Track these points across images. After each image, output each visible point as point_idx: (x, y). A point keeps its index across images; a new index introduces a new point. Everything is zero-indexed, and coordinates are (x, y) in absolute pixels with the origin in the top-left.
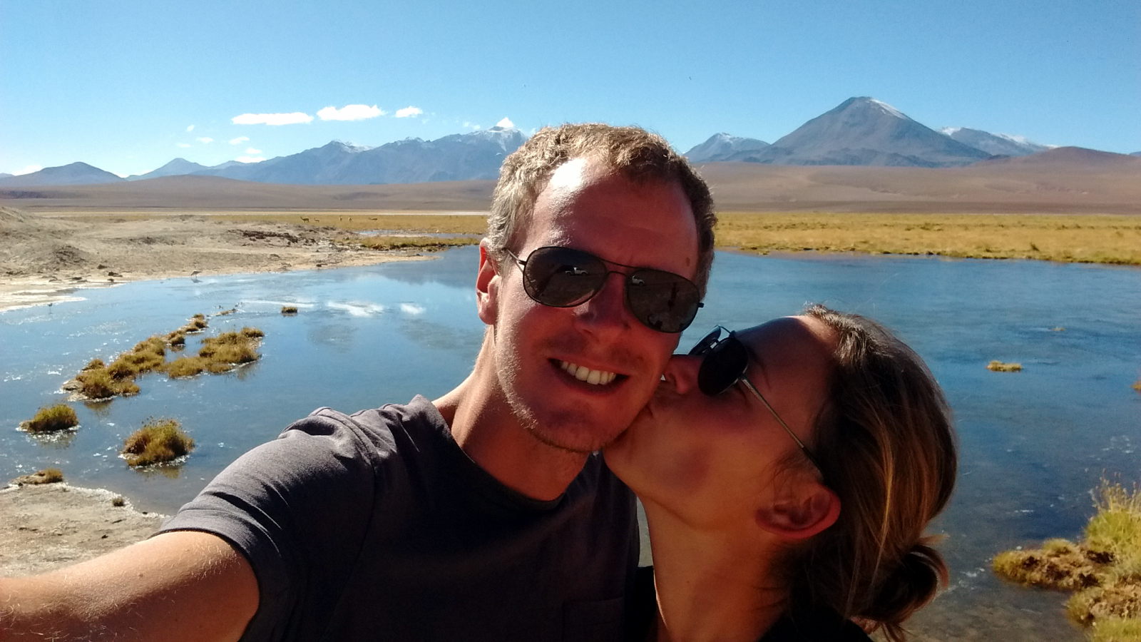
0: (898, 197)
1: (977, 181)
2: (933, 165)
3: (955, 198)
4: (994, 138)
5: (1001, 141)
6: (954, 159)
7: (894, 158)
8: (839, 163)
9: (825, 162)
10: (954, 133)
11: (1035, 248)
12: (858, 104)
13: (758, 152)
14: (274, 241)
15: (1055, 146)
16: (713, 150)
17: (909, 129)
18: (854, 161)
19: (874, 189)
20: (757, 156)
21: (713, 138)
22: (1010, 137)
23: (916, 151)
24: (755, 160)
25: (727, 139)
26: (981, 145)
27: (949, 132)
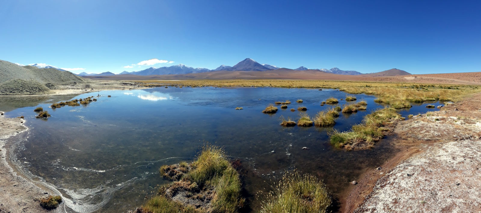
0: (255, 77)
1: (268, 74)
2: (261, 71)
3: (265, 77)
4: (271, 66)
5: (272, 67)
6: (264, 70)
7: (254, 70)
8: (245, 70)
9: (242, 70)
10: (264, 65)
11: (271, 85)
12: (248, 60)
13: (230, 68)
14: (128, 85)
15: (281, 68)
16: (221, 68)
17: (257, 64)
18: (247, 70)
19: (251, 75)
20: (229, 69)
21: (221, 66)
22: (273, 66)
23: (258, 68)
24: (229, 70)
25: (224, 66)
26: (269, 67)
27: (263, 65)
